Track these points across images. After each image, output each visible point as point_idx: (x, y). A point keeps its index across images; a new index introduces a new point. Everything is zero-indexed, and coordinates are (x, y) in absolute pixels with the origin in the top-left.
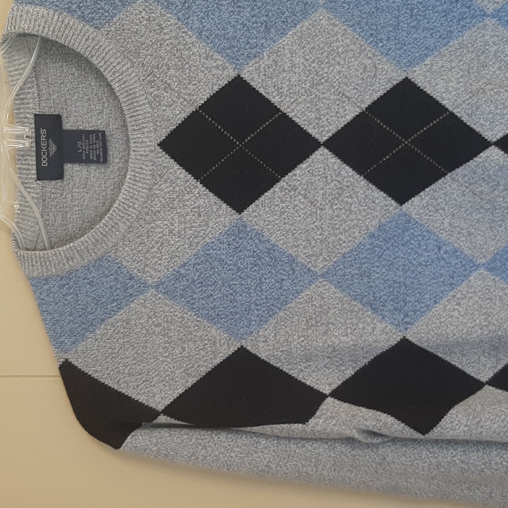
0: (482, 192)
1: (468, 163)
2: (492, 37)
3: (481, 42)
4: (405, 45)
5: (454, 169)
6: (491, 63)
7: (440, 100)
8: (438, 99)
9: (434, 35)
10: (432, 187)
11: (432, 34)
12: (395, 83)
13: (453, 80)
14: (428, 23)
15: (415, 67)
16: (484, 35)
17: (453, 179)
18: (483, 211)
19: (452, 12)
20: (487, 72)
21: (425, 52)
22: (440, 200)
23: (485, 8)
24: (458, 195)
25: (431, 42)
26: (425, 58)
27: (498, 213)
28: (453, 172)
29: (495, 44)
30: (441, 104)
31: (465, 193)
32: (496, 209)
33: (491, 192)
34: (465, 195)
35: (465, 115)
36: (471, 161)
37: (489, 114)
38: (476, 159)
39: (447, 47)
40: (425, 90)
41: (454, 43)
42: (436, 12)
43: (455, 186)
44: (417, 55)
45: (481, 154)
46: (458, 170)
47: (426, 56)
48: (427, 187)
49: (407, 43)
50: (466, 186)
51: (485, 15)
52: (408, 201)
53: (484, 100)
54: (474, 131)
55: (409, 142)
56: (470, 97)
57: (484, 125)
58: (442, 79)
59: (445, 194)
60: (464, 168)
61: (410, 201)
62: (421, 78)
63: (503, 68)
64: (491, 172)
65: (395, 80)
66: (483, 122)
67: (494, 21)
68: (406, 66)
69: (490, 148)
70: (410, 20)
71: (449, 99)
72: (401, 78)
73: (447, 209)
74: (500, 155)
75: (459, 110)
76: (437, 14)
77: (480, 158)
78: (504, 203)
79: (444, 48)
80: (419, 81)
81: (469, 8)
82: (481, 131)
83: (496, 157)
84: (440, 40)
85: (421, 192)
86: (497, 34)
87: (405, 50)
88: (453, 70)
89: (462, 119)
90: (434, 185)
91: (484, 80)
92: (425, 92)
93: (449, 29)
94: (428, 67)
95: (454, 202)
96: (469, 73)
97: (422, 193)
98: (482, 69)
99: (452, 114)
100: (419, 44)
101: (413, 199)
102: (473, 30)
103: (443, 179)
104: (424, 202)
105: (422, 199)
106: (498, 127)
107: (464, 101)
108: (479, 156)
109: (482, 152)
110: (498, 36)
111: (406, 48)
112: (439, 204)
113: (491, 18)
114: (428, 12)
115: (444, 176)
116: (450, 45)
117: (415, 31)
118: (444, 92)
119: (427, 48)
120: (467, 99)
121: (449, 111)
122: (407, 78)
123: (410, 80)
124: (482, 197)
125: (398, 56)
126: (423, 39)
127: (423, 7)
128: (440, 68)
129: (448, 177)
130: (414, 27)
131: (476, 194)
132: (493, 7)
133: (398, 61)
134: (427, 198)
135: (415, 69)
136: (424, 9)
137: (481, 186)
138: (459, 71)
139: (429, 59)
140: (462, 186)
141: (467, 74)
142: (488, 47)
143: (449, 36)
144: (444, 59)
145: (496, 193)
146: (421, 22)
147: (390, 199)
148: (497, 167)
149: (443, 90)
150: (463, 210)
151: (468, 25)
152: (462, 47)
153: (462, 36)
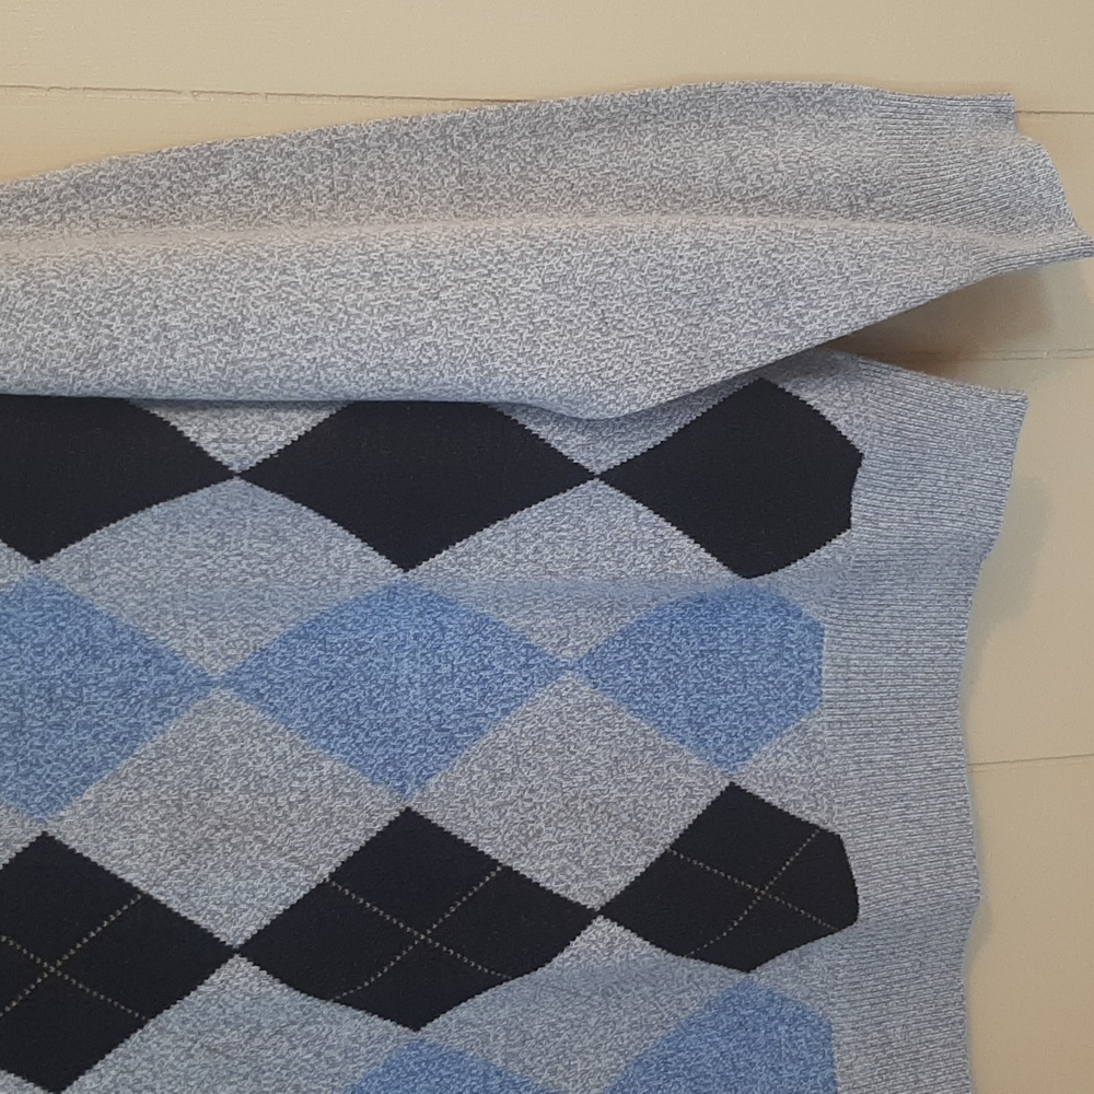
0: (227, 1045)
1: (187, 998)
2: (225, 726)
3: (202, 739)
4: (38, 765)
5: (160, 1012)
6: (226, 780)
7: (119, 872)
8: (116, 870)
9: (101, 737)
10: (120, 1050)
11: (95, 737)
12: (19, 847)
13: (145, 827)
14: (87, 713)
15: (62, 809)
16: (209, 725)
17: (161, 1030)
18: (236, 1079)
19: (139, 684)
20: (219, 800)
21: (84, 774)
22: (138, 1074)
23: (208, 671)
24: (177, 1058)
25: (93, 753)
26: (83, 787)
27: (269, 1078)
28: (159, 1017)
29: (234, 741)
30: (122, 880)
31: (192, 1052)
32: (264, 1072)
33: (246, 1043)
34: (192, 1056)
35: (175, 898)
36: (193, 994)
37: (224, 890)
38: (202, 988)
39: (131, 758)
40: (86, 855)
41: (147, 748)
42: (105, 688)
43: (167, 1041)
44: (65, 783)
45: (213, 977)
46: (169, 1013)
47: (86, 783)
48: (110, 1052)
49: (41, 761)
50: (191, 1040)
51: (209, 683)
52: (70, 1084)
53: (210, 864)
54: (199, 926)
55: (57, 969)
56: (183, 862)
57: (216, 913)
58: (123, 829)
59: (150, 1060)
60: (182, 1007)
61: (75, 1083)
62: (76, 831)
63: (252, 787)
64: (239, 1008)
65: (19, 842)
66: (215, 908)
67: (228, 693)
68: (43, 811)
69: (230, 961)
70: (47, 709)
71: (139, 870)
72: (31, 837)
73: (158, 1086)
74: (251, 975)
75: (162, 889)
76: (106, 693)
77: (212, 984)
78: (278, 1058)
79: (124, 762)
80: (73, 837)
81: (173, 673)
82: (212, 926)
83: (243, 980)
84: (113, 745)
85: (96, 1063)
86: (236, 718)
87: (39, 777)
88: (146, 807)
89: (170, 906)
90: (123, 1045)
91: (212, 820)
92: (88, 859)
93: (132, 721)
94: (92, 805)
95: (171, 1071)
96: (180, 808)
97: (99, 1066)
98: (208, 796)
99: (147, 898)
100: (69, 759)
101: (81, 1078)
102: (186, 716)
103: (140, 1031)
104: (106, 1082)
105: (101, 1076)
106: (245, 915)
107: (170, 870)
108: (207, 981)
109: (213, 972)
110: (238, 724)
111: (39, 771)
112: (140, 1081)
113: (222, 688)
114: (85, 691)
115: (142, 1027)
116: (137, 753)
117: (60, 732)
118: (127, 856)
119: (86, 767)
120: (177, 867)
121: (141, 893)
122: (44, 833)
123: (53, 837)
124: (229, 1053)
125: (24, 790)
126: (79, 746)
127: (74, 682)
128: (117, 805)
129: (150, 1027)
130: (56, 724)
131: (215, 1050)
132: (224, 666)
133: (25, 801)
134: (113, 1072)
135: (62, 813)
136: (77, 685)
137: (222, 1033)
138: (157, 806)
139: (92, 788)
140: (182, 1039)
141: (175, 810)
142: (218, 748)
143: (134, 734)
144: (125, 783)
145: (257, 1042)
146: (73, 713)
147: (31, 1085)
148: (248, 998)
149: (125, 852)
150: (192, 1083)
151: (174, 708)
152: (164, 755)
153: (163, 732)
